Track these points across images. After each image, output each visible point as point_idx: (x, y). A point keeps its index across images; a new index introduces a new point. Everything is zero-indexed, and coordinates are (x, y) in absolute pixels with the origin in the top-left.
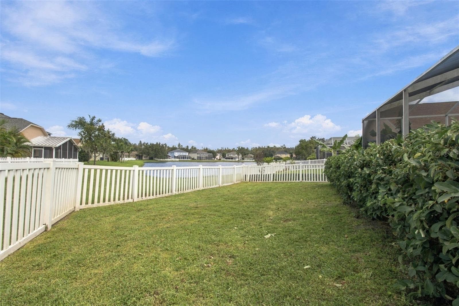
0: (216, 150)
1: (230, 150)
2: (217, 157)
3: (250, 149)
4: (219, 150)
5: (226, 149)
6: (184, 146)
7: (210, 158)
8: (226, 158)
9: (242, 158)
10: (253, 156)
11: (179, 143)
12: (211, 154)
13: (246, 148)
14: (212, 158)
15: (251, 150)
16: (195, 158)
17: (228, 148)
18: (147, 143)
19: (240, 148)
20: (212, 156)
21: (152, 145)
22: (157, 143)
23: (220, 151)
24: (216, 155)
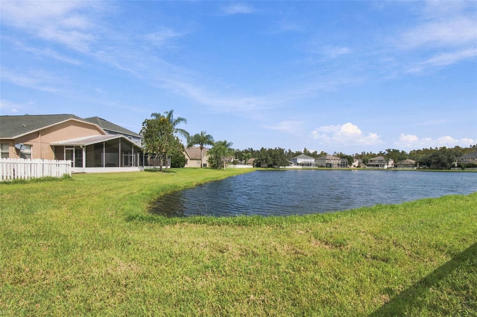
0: (354, 156)
1: (375, 154)
2: (353, 164)
3: (408, 152)
4: (359, 155)
5: (369, 153)
6: (311, 151)
7: (344, 165)
8: (368, 166)
9: (394, 165)
10: (413, 162)
11: (305, 149)
12: (346, 160)
13: (401, 152)
14: (347, 164)
15: (410, 154)
16: (323, 166)
17: (371, 153)
18: (266, 149)
19: (392, 150)
20: (347, 162)
21: (270, 150)
22: (276, 148)
23: (358, 157)
24: (353, 162)
